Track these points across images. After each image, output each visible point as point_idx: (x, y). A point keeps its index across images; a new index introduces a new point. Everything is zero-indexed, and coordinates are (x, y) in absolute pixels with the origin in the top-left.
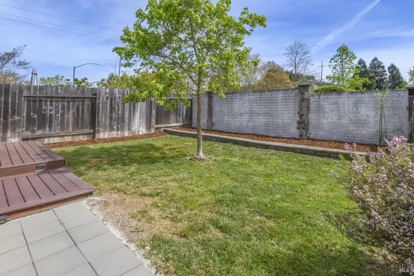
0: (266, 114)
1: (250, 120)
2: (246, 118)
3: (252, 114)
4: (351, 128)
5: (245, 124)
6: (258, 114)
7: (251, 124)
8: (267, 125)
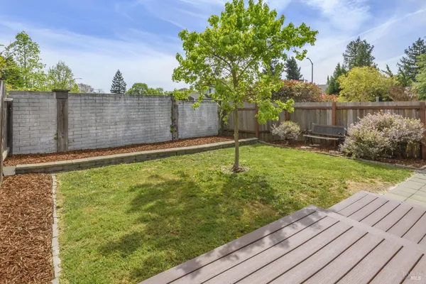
0: (144, 121)
1: (128, 129)
2: (122, 127)
3: (129, 122)
4: (199, 127)
5: (120, 134)
6: (136, 122)
7: (129, 133)
8: (146, 132)
